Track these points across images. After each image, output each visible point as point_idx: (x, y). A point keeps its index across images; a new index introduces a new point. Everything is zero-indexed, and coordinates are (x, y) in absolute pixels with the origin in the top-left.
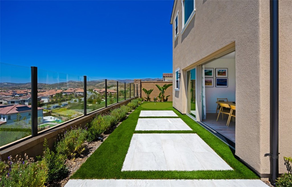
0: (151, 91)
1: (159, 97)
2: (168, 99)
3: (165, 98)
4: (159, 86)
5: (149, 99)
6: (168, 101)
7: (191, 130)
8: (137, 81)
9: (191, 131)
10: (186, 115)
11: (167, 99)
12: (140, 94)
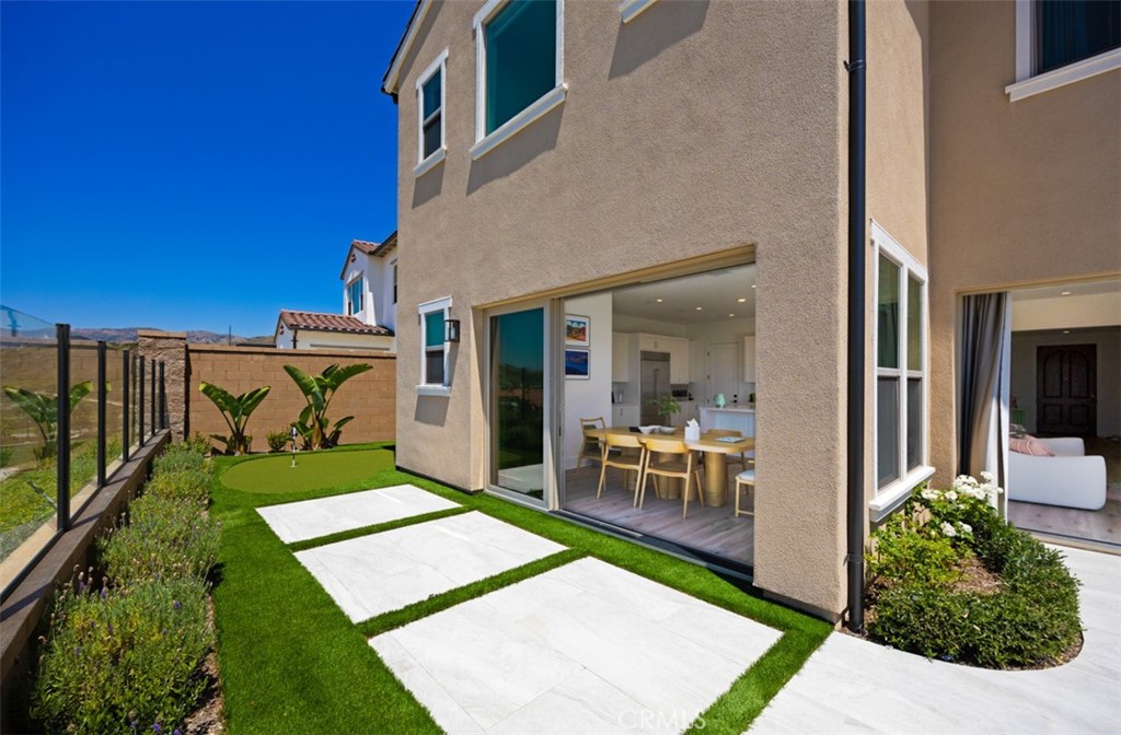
0: (256, 398)
1: (303, 427)
2: (340, 432)
3: (328, 432)
4: (300, 375)
5: (240, 439)
6: (339, 442)
7: (560, 548)
8: (161, 344)
9: (564, 551)
10: (488, 496)
11: (337, 434)
12: (182, 415)
